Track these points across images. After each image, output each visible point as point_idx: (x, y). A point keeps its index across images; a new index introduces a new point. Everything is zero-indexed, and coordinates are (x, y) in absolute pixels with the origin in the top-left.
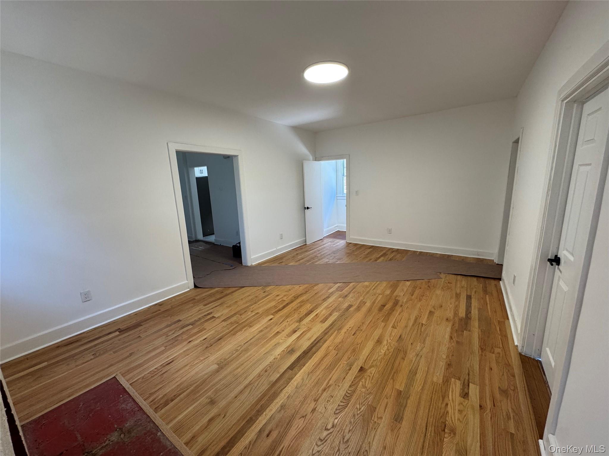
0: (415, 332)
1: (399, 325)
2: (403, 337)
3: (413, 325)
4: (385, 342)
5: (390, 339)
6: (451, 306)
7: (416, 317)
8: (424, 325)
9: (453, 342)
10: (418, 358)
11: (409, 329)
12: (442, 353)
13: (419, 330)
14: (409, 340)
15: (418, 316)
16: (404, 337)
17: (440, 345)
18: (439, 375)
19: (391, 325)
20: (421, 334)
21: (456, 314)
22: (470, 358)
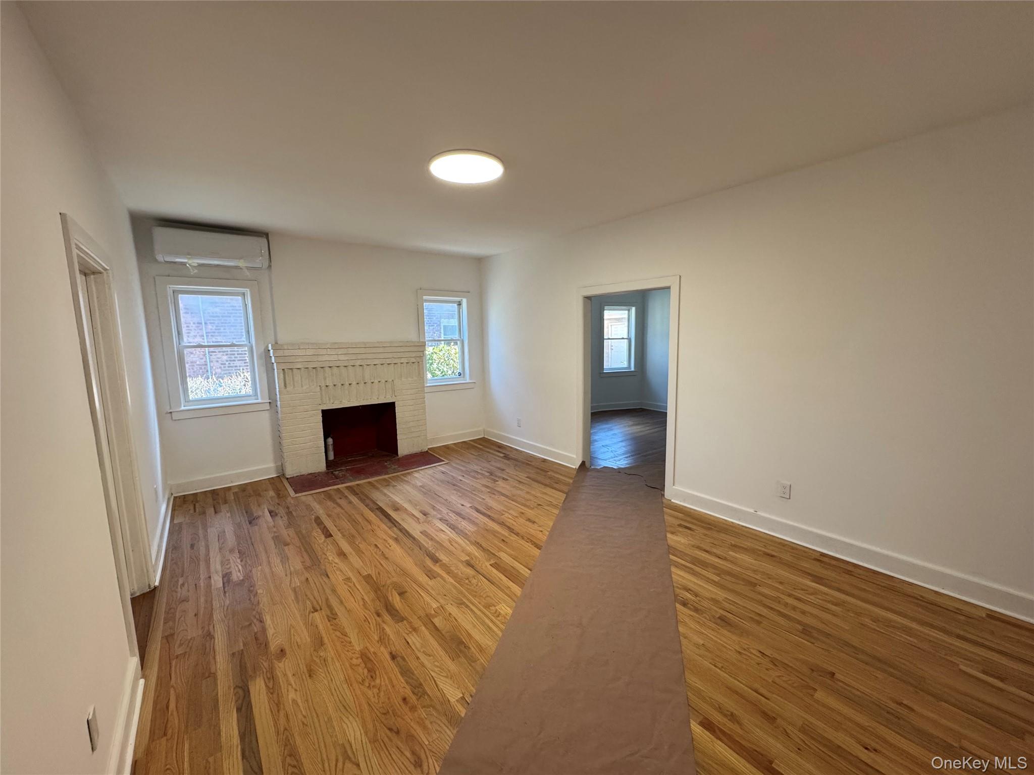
0: (316, 593)
1: (345, 586)
2: (323, 577)
3: (327, 600)
4: (337, 560)
5: (335, 566)
6: (292, 695)
7: (336, 614)
8: (312, 610)
9: (255, 617)
10: (288, 572)
11: (328, 591)
12: (264, 593)
13: (312, 598)
14: (314, 580)
15: (335, 619)
16: (322, 579)
17: (272, 599)
18: (257, 573)
19: (352, 577)
20: (306, 595)
21: (271, 677)
22: (225, 610)
